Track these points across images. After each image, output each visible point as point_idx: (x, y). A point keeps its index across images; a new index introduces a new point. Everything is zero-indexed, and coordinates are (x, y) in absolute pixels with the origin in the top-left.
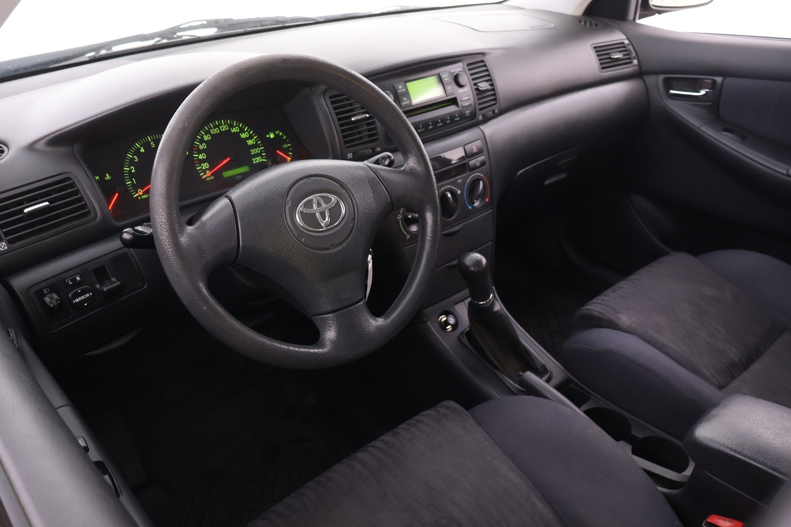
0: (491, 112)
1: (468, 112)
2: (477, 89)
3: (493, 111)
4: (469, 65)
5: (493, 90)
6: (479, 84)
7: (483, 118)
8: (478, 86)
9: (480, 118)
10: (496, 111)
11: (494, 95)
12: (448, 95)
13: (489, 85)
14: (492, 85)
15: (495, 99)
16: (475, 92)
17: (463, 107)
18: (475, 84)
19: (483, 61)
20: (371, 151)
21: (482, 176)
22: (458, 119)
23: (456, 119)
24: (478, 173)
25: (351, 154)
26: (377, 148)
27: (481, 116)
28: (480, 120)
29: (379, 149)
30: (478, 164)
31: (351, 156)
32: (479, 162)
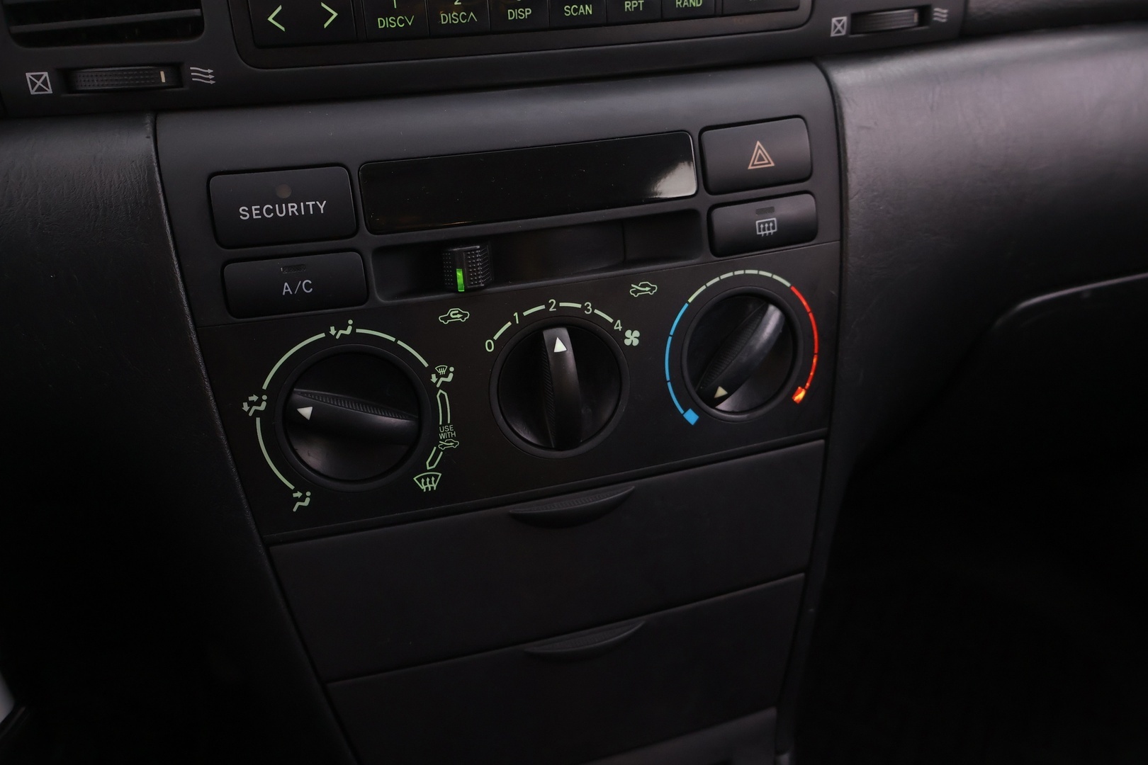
3: (924, 13)
10: (940, 14)
20: (162, 74)
21: (788, 284)
22: (694, 5)
23: (685, 4)
24: (759, 270)
25: (42, 75)
26: (191, 68)
27: (845, 19)
28: (833, 34)
29: (207, 74)
30: (766, 229)
31: (45, 82)
32: (773, 222)
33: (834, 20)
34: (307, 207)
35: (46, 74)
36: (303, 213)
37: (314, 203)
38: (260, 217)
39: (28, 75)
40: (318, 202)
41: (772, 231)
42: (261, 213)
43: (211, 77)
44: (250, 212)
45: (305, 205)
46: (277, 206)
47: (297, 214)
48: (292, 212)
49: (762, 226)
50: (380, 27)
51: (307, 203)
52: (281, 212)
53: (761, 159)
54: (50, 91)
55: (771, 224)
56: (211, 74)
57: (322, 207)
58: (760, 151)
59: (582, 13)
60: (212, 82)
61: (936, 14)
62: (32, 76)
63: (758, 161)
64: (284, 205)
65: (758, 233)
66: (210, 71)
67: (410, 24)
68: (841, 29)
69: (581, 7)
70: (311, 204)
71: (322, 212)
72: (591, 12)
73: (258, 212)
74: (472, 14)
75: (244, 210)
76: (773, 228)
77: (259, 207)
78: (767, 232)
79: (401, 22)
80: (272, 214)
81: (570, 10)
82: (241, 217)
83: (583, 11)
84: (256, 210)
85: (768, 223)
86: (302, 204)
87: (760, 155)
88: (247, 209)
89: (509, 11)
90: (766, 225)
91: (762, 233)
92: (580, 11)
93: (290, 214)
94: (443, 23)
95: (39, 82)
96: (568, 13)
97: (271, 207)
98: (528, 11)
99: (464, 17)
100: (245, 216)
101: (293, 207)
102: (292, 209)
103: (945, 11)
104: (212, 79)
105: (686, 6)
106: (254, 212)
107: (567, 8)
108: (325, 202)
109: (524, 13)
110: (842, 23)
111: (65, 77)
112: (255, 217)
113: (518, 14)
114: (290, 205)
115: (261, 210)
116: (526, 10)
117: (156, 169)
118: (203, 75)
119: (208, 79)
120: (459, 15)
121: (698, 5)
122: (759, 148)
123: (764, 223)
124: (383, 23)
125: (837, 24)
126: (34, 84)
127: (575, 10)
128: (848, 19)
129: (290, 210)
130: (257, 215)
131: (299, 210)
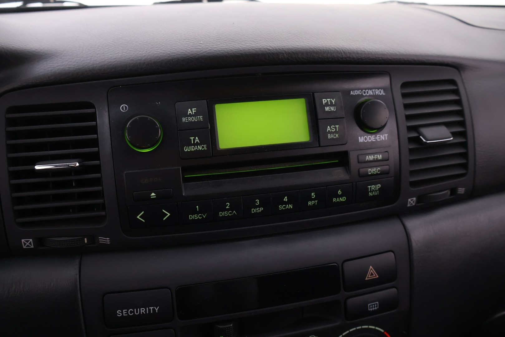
0: (448, 192)
1: (374, 188)
2: (416, 140)
3: (453, 191)
4: (405, 85)
5: (464, 145)
6: (424, 131)
7: (418, 201)
8: (420, 134)
9: (412, 201)
10: (461, 190)
11: (464, 155)
12: (322, 145)
13: (450, 135)
14: (463, 134)
15: (464, 166)
16: (407, 146)
17: (360, 175)
18: (415, 129)
19: (452, 82)
20: (86, 239)
21: (382, 331)
22: (342, 200)
23: (337, 200)
24: (369, 325)
25: (29, 240)
26: (99, 238)
27: (415, 199)
28: (409, 205)
29: (107, 240)
30: (373, 307)
31: (30, 243)
32: (377, 304)
33: (409, 200)
34: (149, 310)
35: (31, 240)
36: (147, 313)
37: (153, 308)
38: (127, 315)
39: (23, 240)
40: (155, 307)
41: (376, 308)
42: (127, 313)
43: (108, 241)
44: (122, 313)
45: (149, 309)
46: (135, 309)
47: (145, 313)
48: (142, 312)
49: (371, 306)
50: (190, 219)
51: (150, 308)
52: (137, 312)
53: (372, 274)
54: (32, 247)
55: (376, 305)
56: (108, 240)
57: (157, 310)
58: (371, 271)
59: (288, 208)
60: (109, 243)
61: (459, 191)
62: (25, 241)
63: (370, 276)
64: (138, 309)
65: (369, 310)
66: (108, 239)
67: (204, 217)
68: (413, 203)
69: (287, 205)
70: (151, 308)
71: (157, 312)
72: (292, 207)
73: (126, 313)
74: (234, 211)
75: (119, 312)
76: (377, 307)
77: (126, 310)
78: (374, 309)
79: (200, 216)
80: (133, 313)
81: (282, 207)
82: (118, 315)
83: (288, 207)
84: (125, 311)
85: (374, 304)
86: (147, 308)
87: (372, 272)
88: (121, 311)
89: (252, 209)
90: (373, 306)
91: (371, 309)
92: (287, 207)
93: (141, 313)
94: (220, 216)
95: (27, 243)
96: (280, 208)
97: (132, 310)
98: (261, 209)
99: (230, 213)
100: (120, 314)
101: (143, 310)
102: (143, 311)
103: (464, 189)
104: (109, 242)
105: (338, 201)
106: (124, 313)
107: (280, 207)
108: (158, 307)
109: (260, 210)
110: (413, 201)
111: (39, 241)
112: (124, 315)
113: (257, 210)
114: (141, 309)
115: (127, 311)
116: (261, 208)
117: (79, 291)
118: (105, 240)
119: (107, 242)
120: (228, 212)
121: (343, 200)
122: (371, 269)
123: (372, 305)
124: (191, 217)
125: (411, 201)
126: (25, 244)
127: (284, 207)
128: (416, 199)
129: (141, 311)
130: (125, 314)
131: (146, 311)
